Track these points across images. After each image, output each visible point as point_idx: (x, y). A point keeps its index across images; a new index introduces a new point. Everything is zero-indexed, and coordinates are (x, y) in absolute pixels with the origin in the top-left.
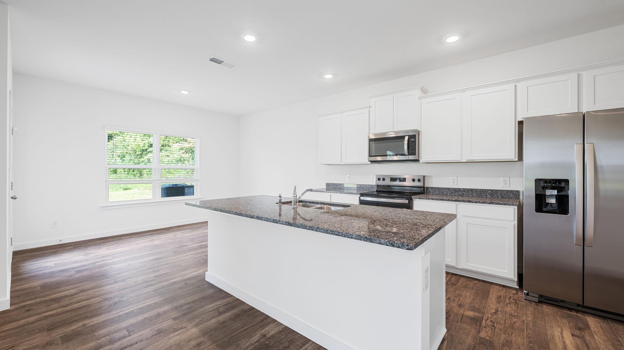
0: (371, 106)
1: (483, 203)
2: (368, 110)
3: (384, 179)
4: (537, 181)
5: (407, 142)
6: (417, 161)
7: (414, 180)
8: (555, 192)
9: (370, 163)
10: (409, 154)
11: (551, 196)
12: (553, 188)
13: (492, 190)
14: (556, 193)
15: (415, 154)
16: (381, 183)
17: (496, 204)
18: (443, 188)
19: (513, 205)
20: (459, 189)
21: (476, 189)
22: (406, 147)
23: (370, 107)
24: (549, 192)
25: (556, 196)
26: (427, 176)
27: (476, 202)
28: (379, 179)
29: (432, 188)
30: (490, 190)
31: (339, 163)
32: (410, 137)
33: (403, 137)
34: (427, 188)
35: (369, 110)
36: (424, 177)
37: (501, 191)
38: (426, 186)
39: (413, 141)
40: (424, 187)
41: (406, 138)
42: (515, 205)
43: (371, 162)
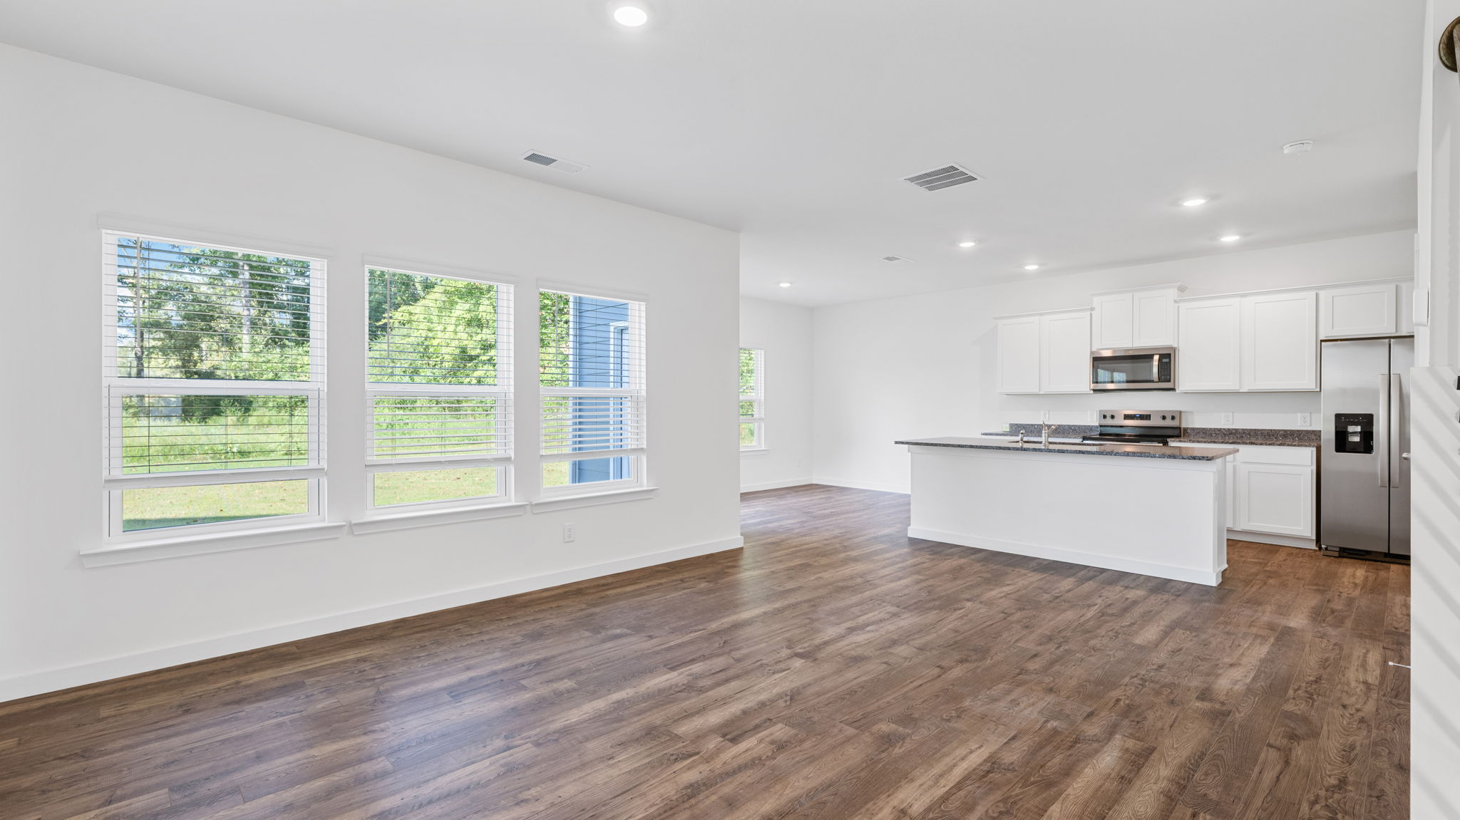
0: (1094, 308)
1: (1270, 444)
2: (1089, 313)
3: (1113, 417)
4: (1338, 416)
5: (1157, 363)
6: (1173, 389)
7: (1164, 418)
8: (1358, 429)
9: (1092, 392)
10: (1160, 380)
11: (1355, 433)
12: (1356, 424)
13: (1285, 431)
14: (1360, 430)
15: (1169, 381)
16: (1109, 422)
17: (1288, 445)
18: (1211, 429)
19: (1310, 446)
20: (1236, 430)
21: (1262, 430)
22: (1155, 370)
23: (1092, 309)
24: (1351, 429)
25: (1360, 433)
26: (1184, 412)
27: (1261, 444)
28: (1105, 417)
29: (1193, 429)
30: (1282, 430)
31: (1036, 391)
32: (1162, 356)
33: (1150, 357)
34: (1185, 430)
35: (1091, 314)
36: (1181, 412)
37: (1298, 431)
38: (1183, 426)
39: (1167, 362)
40: (1180, 428)
41: (1156, 358)
42: (1313, 447)
43: (1095, 391)
